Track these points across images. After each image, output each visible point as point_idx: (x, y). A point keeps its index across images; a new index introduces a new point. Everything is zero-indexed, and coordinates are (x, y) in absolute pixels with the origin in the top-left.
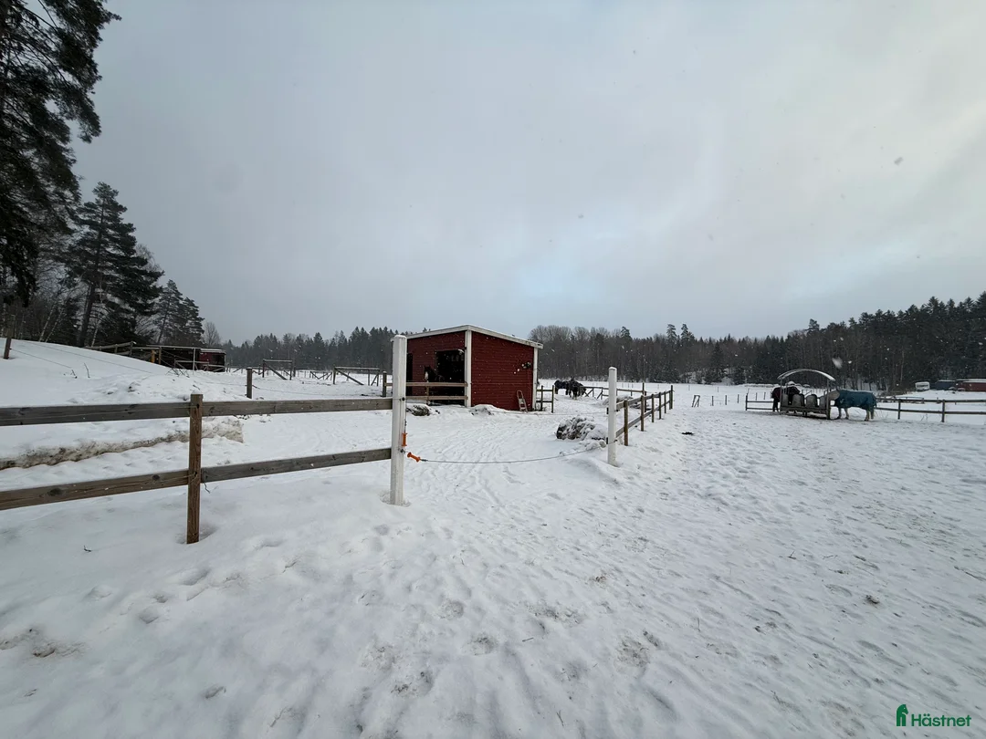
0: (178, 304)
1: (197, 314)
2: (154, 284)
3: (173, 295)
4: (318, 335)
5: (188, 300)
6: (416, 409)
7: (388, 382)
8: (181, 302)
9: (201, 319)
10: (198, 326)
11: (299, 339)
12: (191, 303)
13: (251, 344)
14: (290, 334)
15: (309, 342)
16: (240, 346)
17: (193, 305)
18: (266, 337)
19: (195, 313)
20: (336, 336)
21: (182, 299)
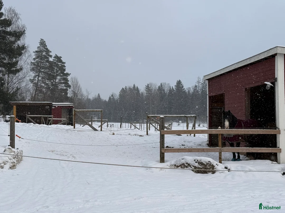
0: (48, 61)
1: (64, 70)
2: (19, 42)
3: (44, 53)
4: (179, 83)
5: (56, 57)
6: (197, 165)
7: (185, 129)
8: (51, 59)
9: (68, 74)
10: (66, 82)
11: (161, 88)
12: (58, 59)
13: (117, 96)
14: (151, 84)
15: (171, 91)
16: (107, 99)
17: (61, 61)
18: (130, 88)
19: (62, 69)
20: (199, 82)
21: (51, 56)
